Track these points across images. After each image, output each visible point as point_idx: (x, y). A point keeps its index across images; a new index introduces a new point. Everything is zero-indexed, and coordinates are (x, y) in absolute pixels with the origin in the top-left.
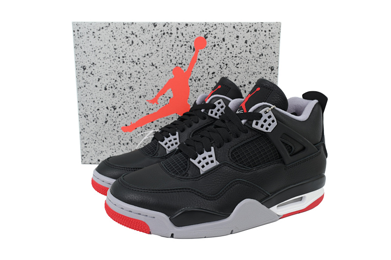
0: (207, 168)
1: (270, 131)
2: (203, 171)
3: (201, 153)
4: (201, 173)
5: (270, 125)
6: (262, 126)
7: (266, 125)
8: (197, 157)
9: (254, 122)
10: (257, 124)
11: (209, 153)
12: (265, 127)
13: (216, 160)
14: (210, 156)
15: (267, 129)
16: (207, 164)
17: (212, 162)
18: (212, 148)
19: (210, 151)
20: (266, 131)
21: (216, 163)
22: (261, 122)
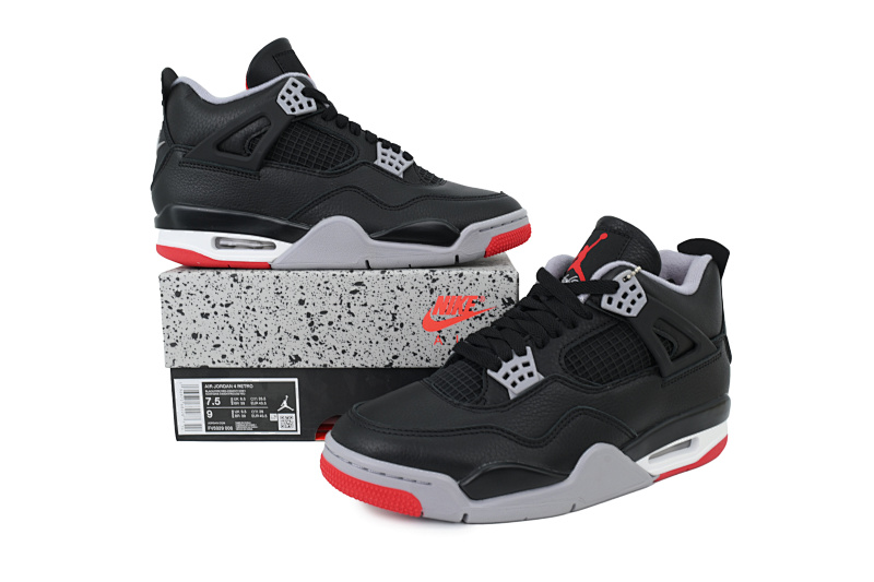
0: (522, 387)
1: (634, 313)
2: (513, 393)
3: (508, 359)
4: (512, 397)
5: (633, 302)
6: (620, 305)
7: (627, 303)
8: (500, 366)
9: (605, 298)
10: (610, 301)
11: (524, 359)
12: (624, 308)
13: (538, 371)
14: (526, 365)
15: (629, 310)
16: (521, 378)
17: (531, 375)
18: (528, 349)
19: (525, 354)
20: (627, 314)
21: (538, 377)
22: (617, 298)
